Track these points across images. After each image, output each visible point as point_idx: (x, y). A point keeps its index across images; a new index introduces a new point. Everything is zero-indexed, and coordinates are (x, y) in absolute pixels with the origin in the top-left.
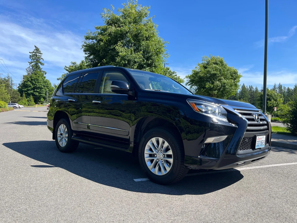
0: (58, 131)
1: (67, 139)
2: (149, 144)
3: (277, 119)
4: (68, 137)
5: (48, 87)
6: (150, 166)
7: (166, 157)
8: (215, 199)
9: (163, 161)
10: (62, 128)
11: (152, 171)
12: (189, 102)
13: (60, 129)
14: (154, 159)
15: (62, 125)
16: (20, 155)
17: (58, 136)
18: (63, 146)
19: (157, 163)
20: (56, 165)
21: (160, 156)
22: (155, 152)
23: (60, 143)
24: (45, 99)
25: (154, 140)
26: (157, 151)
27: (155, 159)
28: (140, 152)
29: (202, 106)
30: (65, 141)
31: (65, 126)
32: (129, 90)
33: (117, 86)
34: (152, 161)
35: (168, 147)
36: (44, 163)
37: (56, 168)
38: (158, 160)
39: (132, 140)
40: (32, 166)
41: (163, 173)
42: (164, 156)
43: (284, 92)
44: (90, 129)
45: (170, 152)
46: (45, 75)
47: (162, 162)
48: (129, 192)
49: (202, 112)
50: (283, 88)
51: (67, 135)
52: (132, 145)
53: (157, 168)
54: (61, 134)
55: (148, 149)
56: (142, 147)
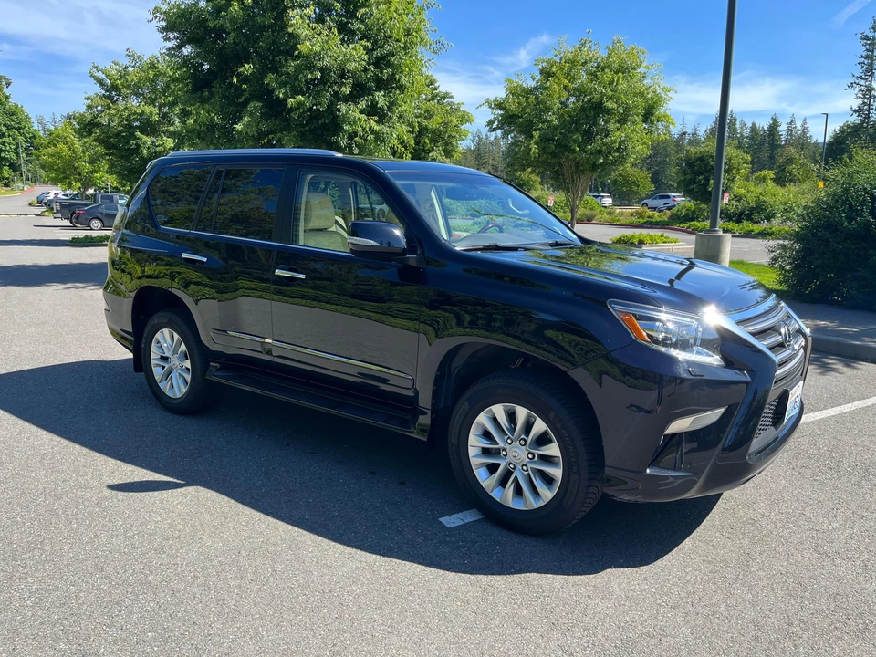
0: (153, 349)
1: (188, 377)
2: (482, 419)
3: (730, 227)
4: (194, 370)
6: (487, 481)
7: (536, 458)
9: (527, 470)
10: (166, 340)
11: (496, 494)
12: (618, 309)
13: (159, 342)
14: (499, 465)
15: (166, 331)
17: (153, 362)
18: (175, 394)
19: (508, 474)
21: (517, 454)
22: (501, 445)
23: (164, 386)
25: (498, 410)
26: (509, 441)
27: (503, 464)
28: (453, 439)
29: (657, 324)
30: (181, 381)
31: (176, 336)
33: (372, 243)
34: (492, 468)
35: (545, 433)
38: (512, 466)
39: (425, 401)
41: (533, 504)
42: (530, 456)
43: (742, 136)
44: (271, 354)
45: (553, 450)
46: (7, 91)
47: (526, 473)
49: (656, 342)
50: (738, 126)
51: (188, 364)
52: (425, 420)
53: (510, 489)
54: (165, 359)
55: (480, 432)
56: (461, 428)
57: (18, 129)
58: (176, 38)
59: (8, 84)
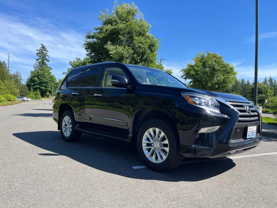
0: (63, 123)
1: (71, 130)
2: (146, 134)
3: (268, 111)
4: (72, 128)
5: (53, 81)
6: (147, 154)
7: (162, 146)
8: (209, 185)
10: (67, 119)
11: (150, 159)
12: (184, 95)
13: (65, 120)
15: (67, 116)
16: (28, 144)
17: (63, 126)
18: (67, 136)
19: (154, 151)
20: (61, 154)
21: (157, 145)
22: (152, 142)
23: (65, 134)
24: (50, 93)
25: (151, 130)
26: (154, 141)
27: (152, 148)
28: (138, 141)
29: (196, 98)
30: (69, 132)
31: (69, 118)
32: (127, 84)
34: (149, 150)
35: (164, 136)
36: (50, 152)
37: (61, 156)
38: (155, 149)
39: (131, 130)
40: (39, 154)
41: (160, 161)
42: (160, 145)
43: (275, 84)
44: (92, 120)
45: (166, 142)
46: (50, 71)
47: (159, 151)
48: (128, 178)
49: (196, 104)
50: (273, 81)
51: (71, 126)
52: (131, 135)
53: (154, 157)
54: (66, 125)
55: (146, 138)
56: (140, 137)
57: (52, 81)
58: (90, 51)
59: (51, 69)
